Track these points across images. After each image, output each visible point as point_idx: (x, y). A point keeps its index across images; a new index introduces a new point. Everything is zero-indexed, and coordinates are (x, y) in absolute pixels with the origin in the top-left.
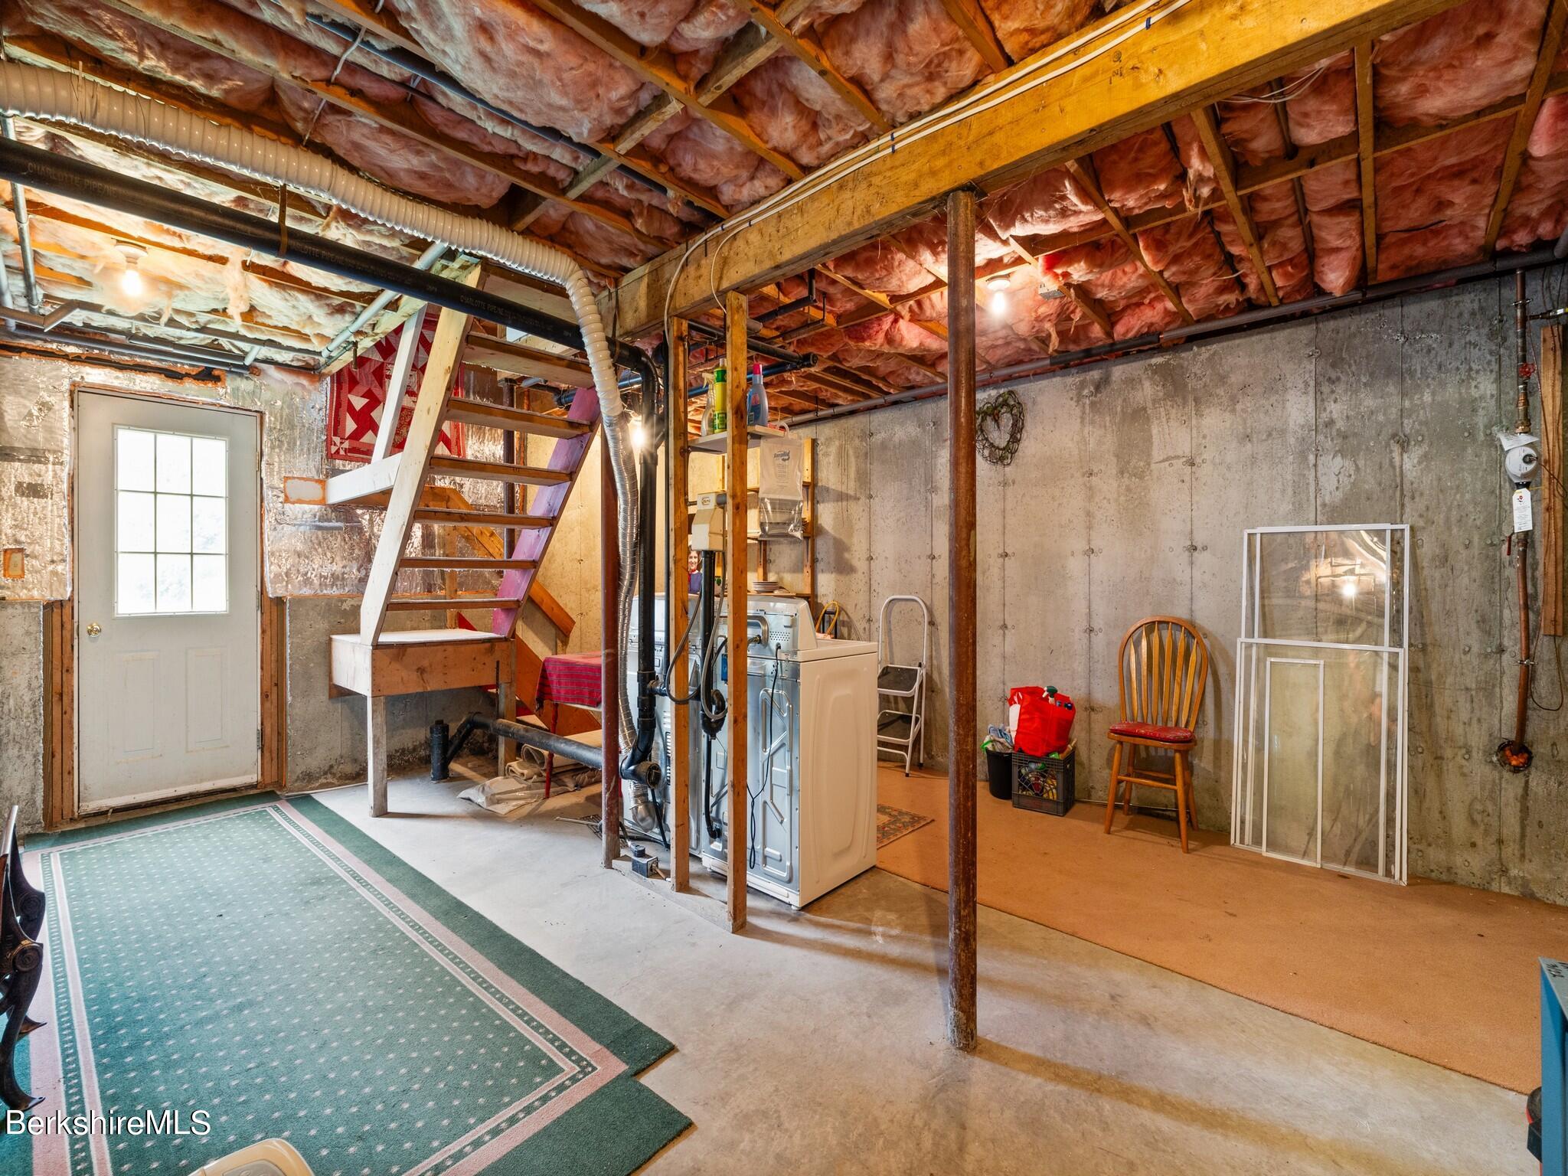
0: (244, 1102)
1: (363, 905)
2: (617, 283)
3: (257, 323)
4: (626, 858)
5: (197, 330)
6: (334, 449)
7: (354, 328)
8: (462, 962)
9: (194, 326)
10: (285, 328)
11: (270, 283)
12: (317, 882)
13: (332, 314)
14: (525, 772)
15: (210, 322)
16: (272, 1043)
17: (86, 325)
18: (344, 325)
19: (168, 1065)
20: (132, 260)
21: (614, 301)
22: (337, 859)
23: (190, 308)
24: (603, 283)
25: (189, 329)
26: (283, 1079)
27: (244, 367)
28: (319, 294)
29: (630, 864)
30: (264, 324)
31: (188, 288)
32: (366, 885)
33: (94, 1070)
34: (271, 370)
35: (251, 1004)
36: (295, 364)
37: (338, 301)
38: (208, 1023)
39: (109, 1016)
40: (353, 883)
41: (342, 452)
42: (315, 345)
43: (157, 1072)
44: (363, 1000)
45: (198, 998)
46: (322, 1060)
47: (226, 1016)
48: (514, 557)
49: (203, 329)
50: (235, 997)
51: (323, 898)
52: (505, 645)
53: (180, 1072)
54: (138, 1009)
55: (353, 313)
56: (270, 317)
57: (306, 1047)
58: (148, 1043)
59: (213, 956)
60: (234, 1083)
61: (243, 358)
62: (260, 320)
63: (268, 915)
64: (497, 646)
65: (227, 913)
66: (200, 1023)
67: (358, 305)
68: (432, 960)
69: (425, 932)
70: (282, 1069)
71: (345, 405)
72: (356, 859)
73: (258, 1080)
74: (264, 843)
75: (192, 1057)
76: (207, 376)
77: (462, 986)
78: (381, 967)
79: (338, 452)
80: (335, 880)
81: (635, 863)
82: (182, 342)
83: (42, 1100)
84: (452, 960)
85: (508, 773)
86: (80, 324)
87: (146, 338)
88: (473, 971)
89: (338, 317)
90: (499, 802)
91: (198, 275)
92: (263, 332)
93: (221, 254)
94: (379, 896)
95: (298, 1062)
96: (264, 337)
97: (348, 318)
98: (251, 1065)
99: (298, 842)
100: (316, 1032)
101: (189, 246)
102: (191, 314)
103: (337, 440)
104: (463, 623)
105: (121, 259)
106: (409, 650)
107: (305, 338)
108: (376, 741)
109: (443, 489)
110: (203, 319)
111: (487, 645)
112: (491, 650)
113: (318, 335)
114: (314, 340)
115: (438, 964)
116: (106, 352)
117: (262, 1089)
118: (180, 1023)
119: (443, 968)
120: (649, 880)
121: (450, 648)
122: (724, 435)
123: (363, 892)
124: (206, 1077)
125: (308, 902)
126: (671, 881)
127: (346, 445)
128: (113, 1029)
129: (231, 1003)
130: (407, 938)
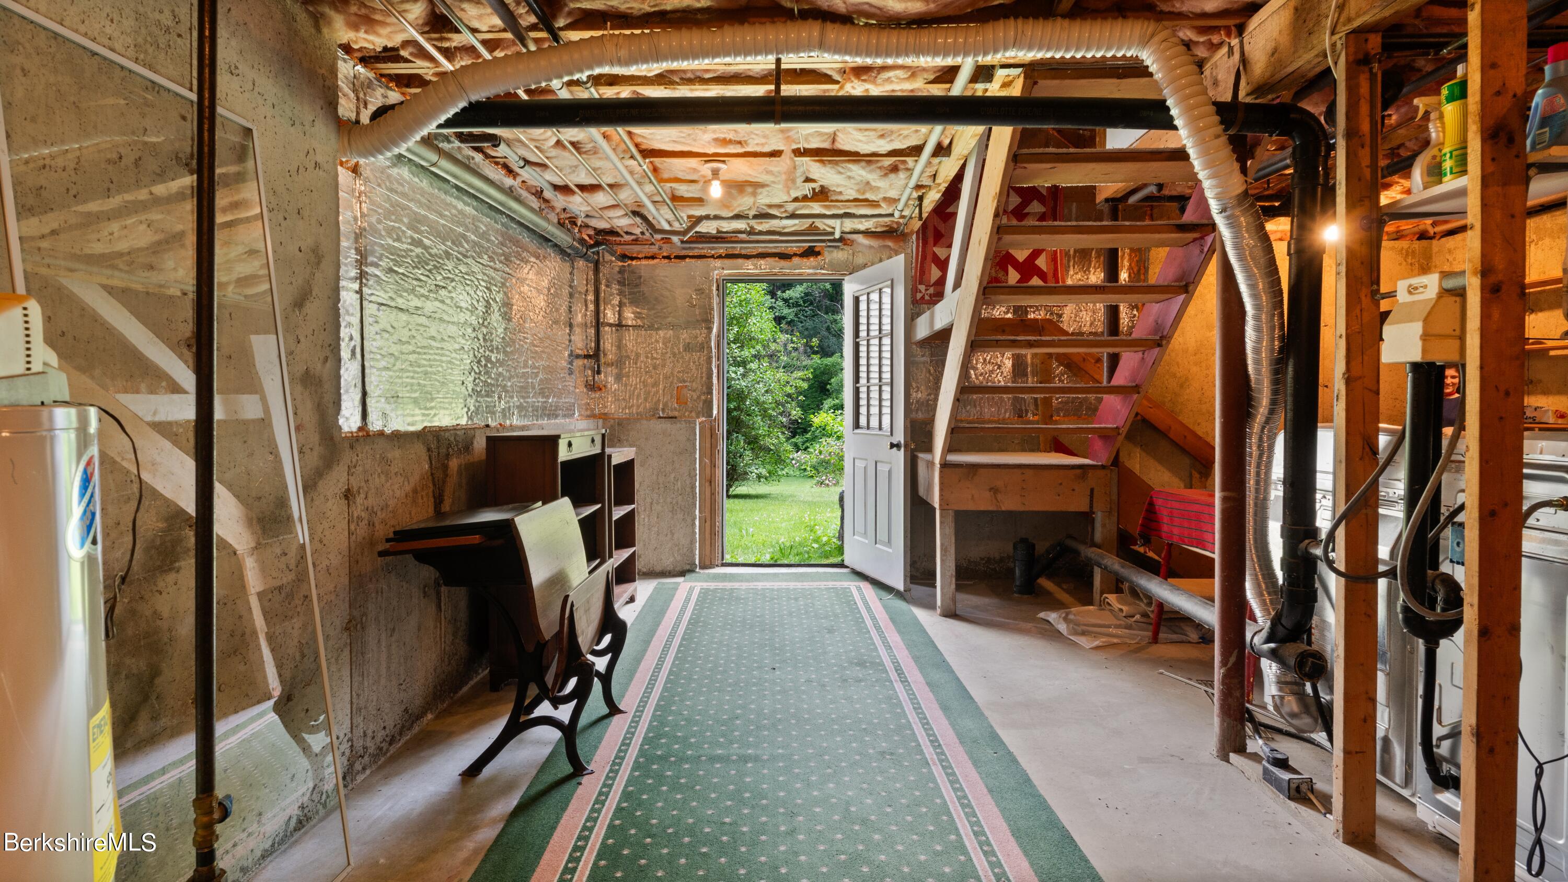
0: (704, 854)
1: (893, 702)
2: (1241, 30)
3: (832, 201)
4: (1255, 757)
5: (787, 218)
6: (919, 296)
7: (912, 183)
8: (969, 805)
9: (784, 215)
10: (856, 200)
11: (822, 162)
12: (862, 664)
13: (886, 175)
14: (1124, 608)
15: (797, 209)
16: (753, 807)
17: (719, 232)
18: (903, 182)
19: (675, 787)
20: (715, 173)
21: (1237, 56)
22: (888, 647)
23: (776, 201)
24: (1215, 39)
25: (781, 218)
26: (743, 849)
27: (835, 240)
28: (870, 158)
29: (1259, 769)
30: (837, 201)
31: (767, 185)
32: (905, 681)
33: (631, 764)
34: (860, 239)
35: (756, 759)
36: (879, 230)
37: (888, 161)
38: (718, 762)
39: (663, 724)
40: (893, 675)
41: (927, 298)
42: (885, 209)
43: (665, 788)
44: (848, 804)
45: (723, 736)
46: (782, 848)
47: (733, 761)
48: (1115, 382)
49: (793, 216)
50: (749, 746)
51: (860, 681)
52: (1101, 473)
53: (679, 796)
54: (682, 726)
55: (908, 169)
56: (841, 193)
57: (776, 826)
58: (673, 759)
59: (751, 703)
60: (707, 830)
61: (832, 234)
62: (834, 198)
63: (809, 681)
64: (1090, 473)
65: (779, 668)
66: (713, 759)
67: (910, 160)
68: (937, 788)
69: (943, 753)
70: (747, 838)
71: (929, 257)
72: (906, 652)
73: (725, 838)
74: (836, 616)
75: (693, 788)
76: (811, 252)
77: (958, 835)
78: (882, 772)
79: (923, 298)
80: (878, 666)
81: (1266, 771)
82: (786, 230)
83: (592, 772)
84: (959, 799)
85: (1104, 605)
86: (714, 232)
87: (761, 233)
88: (978, 823)
89: (892, 176)
90: (1083, 633)
91: (769, 172)
92: (839, 208)
93: (777, 148)
94: (913, 698)
95: (763, 838)
96: (841, 212)
97: (902, 175)
98: (727, 820)
99: (864, 622)
100: (793, 815)
101: (749, 149)
102: (779, 206)
103: (922, 288)
104: (1059, 447)
105: (709, 174)
106: (982, 471)
107: (874, 204)
108: (944, 550)
109: (1036, 320)
110: (791, 207)
111: (1078, 471)
112: (1083, 477)
113: (885, 199)
114: (883, 204)
115: (942, 797)
116: (738, 248)
117: (722, 851)
118: (701, 752)
119: (945, 803)
120: (1292, 804)
121: (1030, 472)
122: (1462, 181)
123: (898, 686)
124: (692, 811)
125: (845, 680)
126: (1334, 820)
127: (931, 291)
128: (659, 736)
129: (742, 751)
130: (921, 752)
